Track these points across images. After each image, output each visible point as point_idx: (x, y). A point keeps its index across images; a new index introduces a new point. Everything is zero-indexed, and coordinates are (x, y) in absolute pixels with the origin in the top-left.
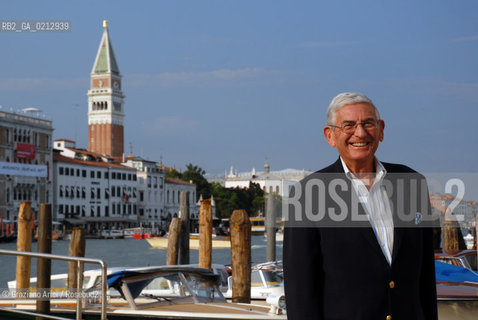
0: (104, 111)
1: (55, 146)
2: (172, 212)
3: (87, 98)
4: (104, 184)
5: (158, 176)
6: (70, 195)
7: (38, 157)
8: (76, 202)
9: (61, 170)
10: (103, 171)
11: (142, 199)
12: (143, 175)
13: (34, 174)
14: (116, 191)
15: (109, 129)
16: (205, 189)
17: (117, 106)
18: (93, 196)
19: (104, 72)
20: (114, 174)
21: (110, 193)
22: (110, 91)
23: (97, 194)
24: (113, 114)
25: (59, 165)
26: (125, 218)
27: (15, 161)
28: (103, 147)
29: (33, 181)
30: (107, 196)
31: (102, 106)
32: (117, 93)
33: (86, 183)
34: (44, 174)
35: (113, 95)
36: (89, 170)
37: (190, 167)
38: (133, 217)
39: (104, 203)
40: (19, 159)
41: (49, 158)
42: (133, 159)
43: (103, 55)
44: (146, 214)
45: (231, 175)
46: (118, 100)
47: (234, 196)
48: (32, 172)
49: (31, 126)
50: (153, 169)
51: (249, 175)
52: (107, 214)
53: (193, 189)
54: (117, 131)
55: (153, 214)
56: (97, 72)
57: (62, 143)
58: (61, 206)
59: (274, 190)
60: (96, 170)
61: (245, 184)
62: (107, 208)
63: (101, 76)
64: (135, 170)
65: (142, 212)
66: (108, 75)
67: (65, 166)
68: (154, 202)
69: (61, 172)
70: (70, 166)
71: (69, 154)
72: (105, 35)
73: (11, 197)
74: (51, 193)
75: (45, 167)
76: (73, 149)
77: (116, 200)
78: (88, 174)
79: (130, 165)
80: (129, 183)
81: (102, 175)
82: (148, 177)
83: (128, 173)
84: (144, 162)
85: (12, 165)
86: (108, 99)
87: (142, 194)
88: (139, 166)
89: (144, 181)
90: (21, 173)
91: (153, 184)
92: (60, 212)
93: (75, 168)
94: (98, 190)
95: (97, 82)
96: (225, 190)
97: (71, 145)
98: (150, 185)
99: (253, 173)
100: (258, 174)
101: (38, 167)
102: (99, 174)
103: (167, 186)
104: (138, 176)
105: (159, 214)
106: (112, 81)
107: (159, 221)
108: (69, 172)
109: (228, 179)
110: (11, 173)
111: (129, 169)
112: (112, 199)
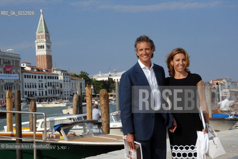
0: (43, 49)
1: (22, 66)
2: (75, 92)
3: (35, 44)
4: (44, 81)
5: (68, 77)
6: (29, 87)
7: (14, 71)
8: (32, 90)
9: (25, 76)
10: (44, 76)
11: (61, 87)
12: (61, 77)
13: (13, 78)
14: (50, 84)
15: (45, 57)
16: (89, 82)
17: (48, 47)
18: (39, 87)
19: (42, 32)
20: (48, 77)
21: (47, 85)
22: (45, 40)
23: (41, 86)
25: (24, 74)
26: (54, 96)
27: (4, 73)
28: (43, 65)
29: (13, 81)
30: (46, 87)
31: (42, 47)
32: (48, 41)
33: (36, 81)
34: (18, 78)
35: (46, 42)
36: (37, 76)
37: (82, 72)
38: (58, 95)
39: (45, 89)
40: (6, 72)
41: (20, 71)
42: (57, 70)
43: (41, 25)
44: (64, 94)
46: (49, 44)
47: (102, 84)
48: (12, 78)
49: (11, 57)
50: (66, 74)
51: (108, 75)
52: (46, 94)
53: (83, 82)
54: (49, 58)
55: (66, 93)
56: (39, 32)
57: (25, 64)
58: (26, 92)
60: (41, 75)
61: (106, 79)
62: (46, 92)
63: (41, 34)
64: (58, 75)
65: (61, 93)
66: (44, 33)
67: (27, 74)
68: (66, 88)
69: (25, 77)
70: (29, 74)
71: (28, 69)
72: (42, 16)
73: (4, 89)
74: (21, 86)
75: (18, 75)
76: (30, 66)
77: (50, 88)
78: (37, 77)
79: (55, 72)
80: (55, 81)
81: (43, 77)
82: (64, 77)
83: (54, 76)
84: (62, 71)
85: (3, 74)
86: (44, 44)
87: (61, 85)
88: (59, 73)
89: (62, 79)
90: (7, 78)
91: (66, 80)
92: (26, 94)
93: (31, 75)
94: (42, 84)
95: (39, 36)
96: (98, 81)
97: (29, 65)
98: (64, 81)
99: (110, 74)
100: (112, 74)
101: (14, 75)
102: (42, 77)
103: (72, 81)
104: (59, 77)
105: (69, 93)
106: (46, 36)
107: (69, 96)
108: (29, 77)
109: (98, 77)
110: (3, 78)
111: (55, 74)
112: (48, 88)
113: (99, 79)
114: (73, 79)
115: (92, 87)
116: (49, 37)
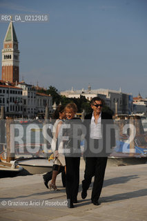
2: (40, 110)
3: (1, 53)
4: (6, 96)
5: (33, 92)
10: (6, 90)
11: (25, 103)
12: (25, 93)
14: (12, 100)
15: (12, 69)
16: (57, 98)
17: (16, 57)
19: (10, 40)
20: (11, 91)
21: (9, 100)
22: (12, 50)
23: (2, 101)
24: (14, 61)
26: (17, 113)
28: (8, 78)
30: (8, 102)
31: (9, 57)
32: (16, 51)
35: (14, 52)
37: (51, 87)
38: (20, 112)
39: (6, 105)
42: (21, 84)
43: (9, 32)
44: (27, 111)
45: (72, 92)
46: (16, 54)
50: (31, 88)
52: (8, 111)
53: (51, 98)
54: (16, 70)
55: (30, 111)
56: (6, 41)
60: (2, 89)
62: (8, 108)
63: (9, 42)
64: (22, 89)
65: (25, 110)
66: (12, 42)
68: (31, 105)
72: (11, 23)
77: (12, 104)
79: (19, 86)
80: (18, 96)
81: (6, 92)
82: (29, 93)
83: (18, 90)
84: (27, 85)
86: (11, 54)
87: (25, 101)
88: (24, 87)
89: (27, 94)
91: (30, 96)
94: (4, 99)
95: (6, 46)
98: (29, 97)
99: (83, 91)
100: (85, 91)
102: (4, 91)
103: (38, 97)
104: (23, 92)
105: (33, 111)
106: (14, 45)
107: (33, 115)
109: (70, 94)
111: (19, 89)
112: (10, 104)
114: (39, 95)
116: (17, 45)
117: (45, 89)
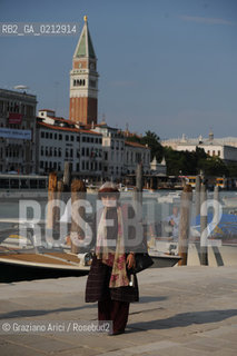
0: (82, 87)
1: (39, 115)
2: (130, 169)
4: (76, 146)
5: (120, 140)
6: (49, 154)
7: (24, 123)
8: (53, 159)
9: (43, 134)
10: (75, 136)
11: (106, 158)
12: (107, 142)
13: (21, 137)
14: (85, 152)
15: (86, 101)
16: (158, 151)
17: (93, 84)
18: (67, 155)
19: (83, 56)
20: (84, 138)
21: (80, 153)
22: (87, 71)
23: (69, 154)
24: (89, 89)
25: (41, 130)
26: (92, 173)
27: (7, 127)
28: (79, 117)
29: (21, 143)
30: (78, 156)
31: (81, 83)
32: (93, 73)
33: (62, 145)
34: (29, 137)
35: (90, 74)
36: (64, 134)
37: (149, 133)
38: (98, 172)
39: (76, 161)
40: (10, 125)
41: (33, 125)
42: (101, 127)
43: (83, 43)
44: (110, 170)
45: (183, 141)
46: (94, 78)
47: (183, 158)
48: (23, 135)
49: (20, 99)
50: (116, 134)
51: (197, 141)
52: (78, 170)
53: (148, 151)
54: (92, 103)
55: (115, 170)
56: (78, 56)
57: (45, 113)
58: (42, 162)
59: (216, 154)
60: (70, 135)
61: (192, 149)
62: (78, 165)
63: (82, 59)
64: (101, 135)
65: (106, 169)
66: (86, 59)
67: (46, 131)
68: (116, 161)
69: (43, 136)
70: (50, 132)
71: (50, 121)
72: (85, 27)
73: (4, 155)
74: (34, 152)
75: (30, 132)
76: (53, 117)
77: (85, 158)
78: (64, 137)
79: (97, 130)
80: (96, 146)
81: (75, 139)
82: (112, 141)
83: (95, 137)
84: (109, 129)
85: (5, 129)
87: (106, 154)
88: (105, 132)
89: (109, 144)
90: (11, 136)
91: (115, 146)
92: (42, 167)
93: (54, 132)
94: (72, 150)
95: (77, 64)
96: (176, 152)
97: (51, 114)
98: (112, 148)
99: (200, 140)
100: (204, 140)
101: (24, 132)
102: (72, 137)
103: (127, 148)
104: (104, 140)
105: (119, 170)
106: (90, 63)
107: (119, 177)
108: (49, 136)
109: (180, 144)
110: (4, 135)
111: (96, 134)
112: (82, 158)
113: (180, 148)
114: (129, 146)
115: (163, 163)
116: (95, 65)
117: (139, 135)
